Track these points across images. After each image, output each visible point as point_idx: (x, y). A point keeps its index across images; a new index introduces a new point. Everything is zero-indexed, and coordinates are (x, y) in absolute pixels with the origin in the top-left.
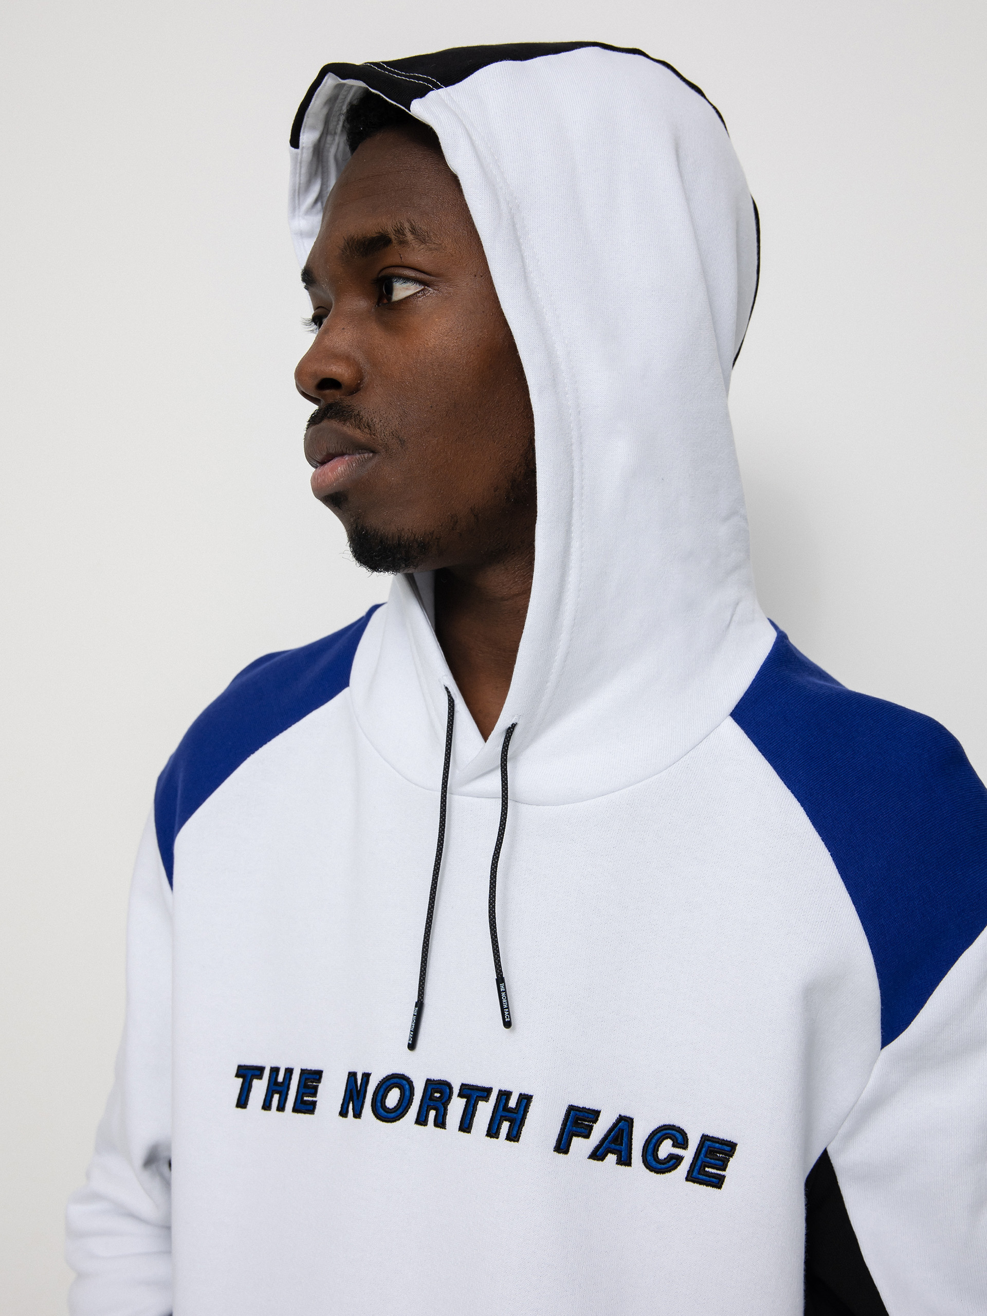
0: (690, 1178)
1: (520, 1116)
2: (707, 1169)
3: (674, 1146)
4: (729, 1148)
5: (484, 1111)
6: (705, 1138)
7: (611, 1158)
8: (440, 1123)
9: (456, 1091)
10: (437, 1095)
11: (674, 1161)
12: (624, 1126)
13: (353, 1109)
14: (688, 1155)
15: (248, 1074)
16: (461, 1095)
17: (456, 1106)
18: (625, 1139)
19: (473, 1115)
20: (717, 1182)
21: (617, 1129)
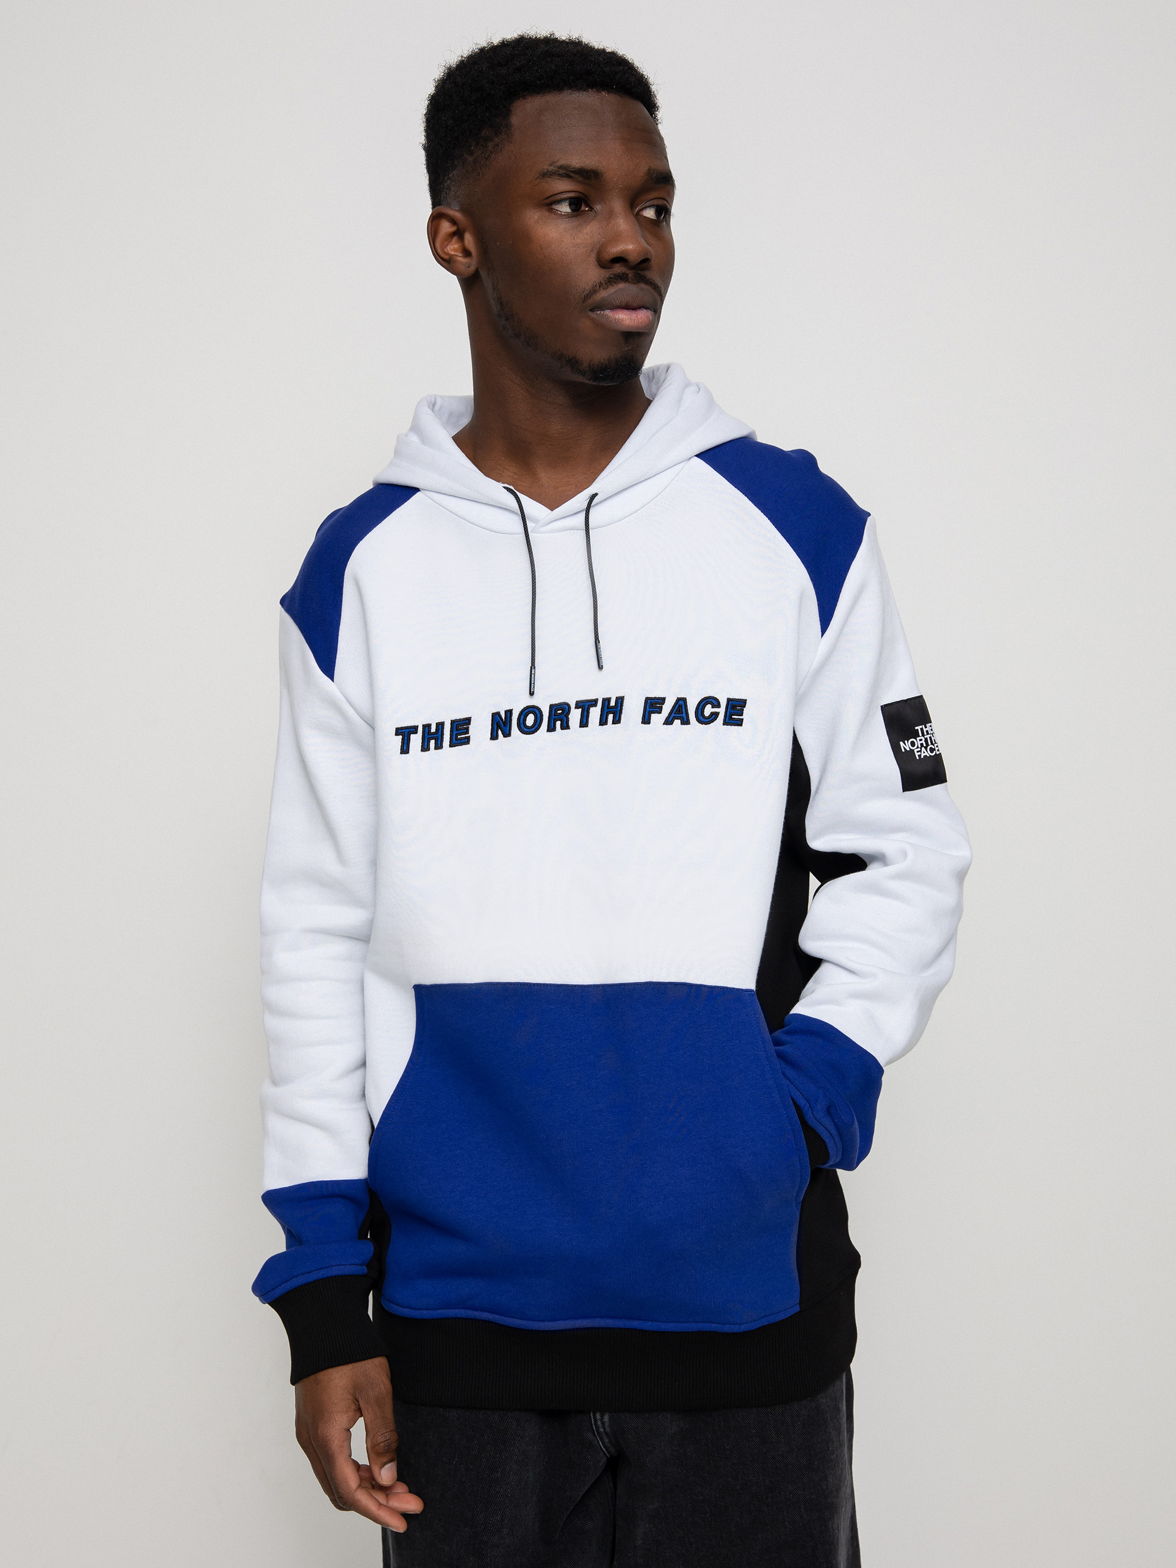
0: (725, 723)
1: (619, 709)
2: (733, 717)
3: (712, 707)
4: (743, 703)
5: (595, 713)
6: (729, 700)
7: (677, 722)
8: (565, 726)
9: (573, 706)
10: (560, 712)
11: (714, 716)
12: (682, 702)
13: (504, 733)
14: (722, 711)
15: (404, 732)
16: (577, 707)
17: (575, 715)
18: (684, 710)
19: (588, 716)
20: (740, 723)
21: (677, 706)
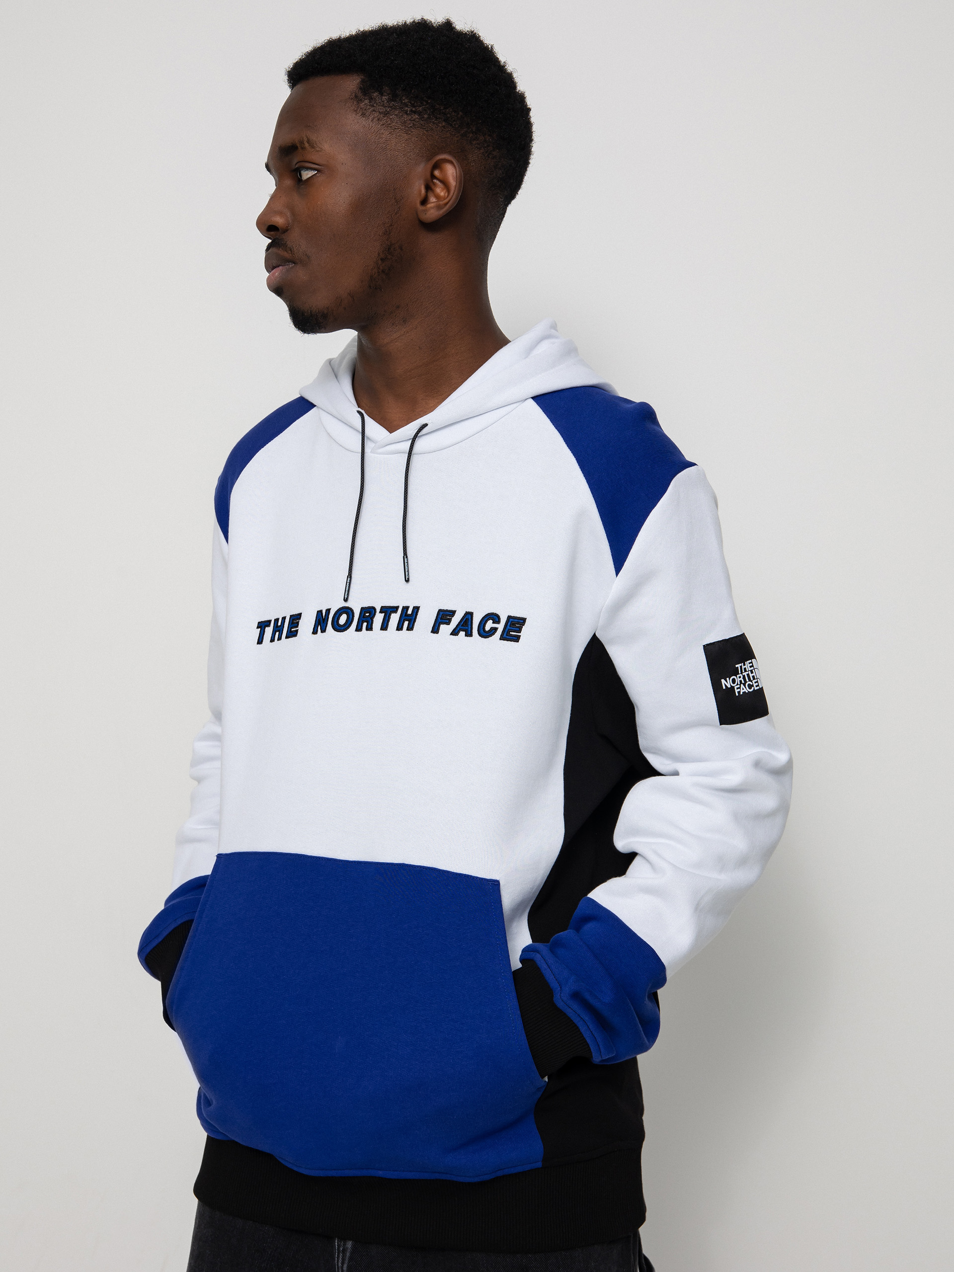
0: (502, 638)
1: (414, 617)
2: (511, 633)
3: (493, 623)
4: (523, 621)
5: (395, 618)
6: (509, 617)
7: (462, 633)
8: (369, 628)
9: (378, 610)
10: (367, 614)
11: (493, 630)
12: (469, 616)
13: (321, 629)
14: (501, 627)
15: (262, 625)
16: (381, 612)
17: (379, 618)
19: (388, 621)
20: (517, 639)
21: (465, 619)
